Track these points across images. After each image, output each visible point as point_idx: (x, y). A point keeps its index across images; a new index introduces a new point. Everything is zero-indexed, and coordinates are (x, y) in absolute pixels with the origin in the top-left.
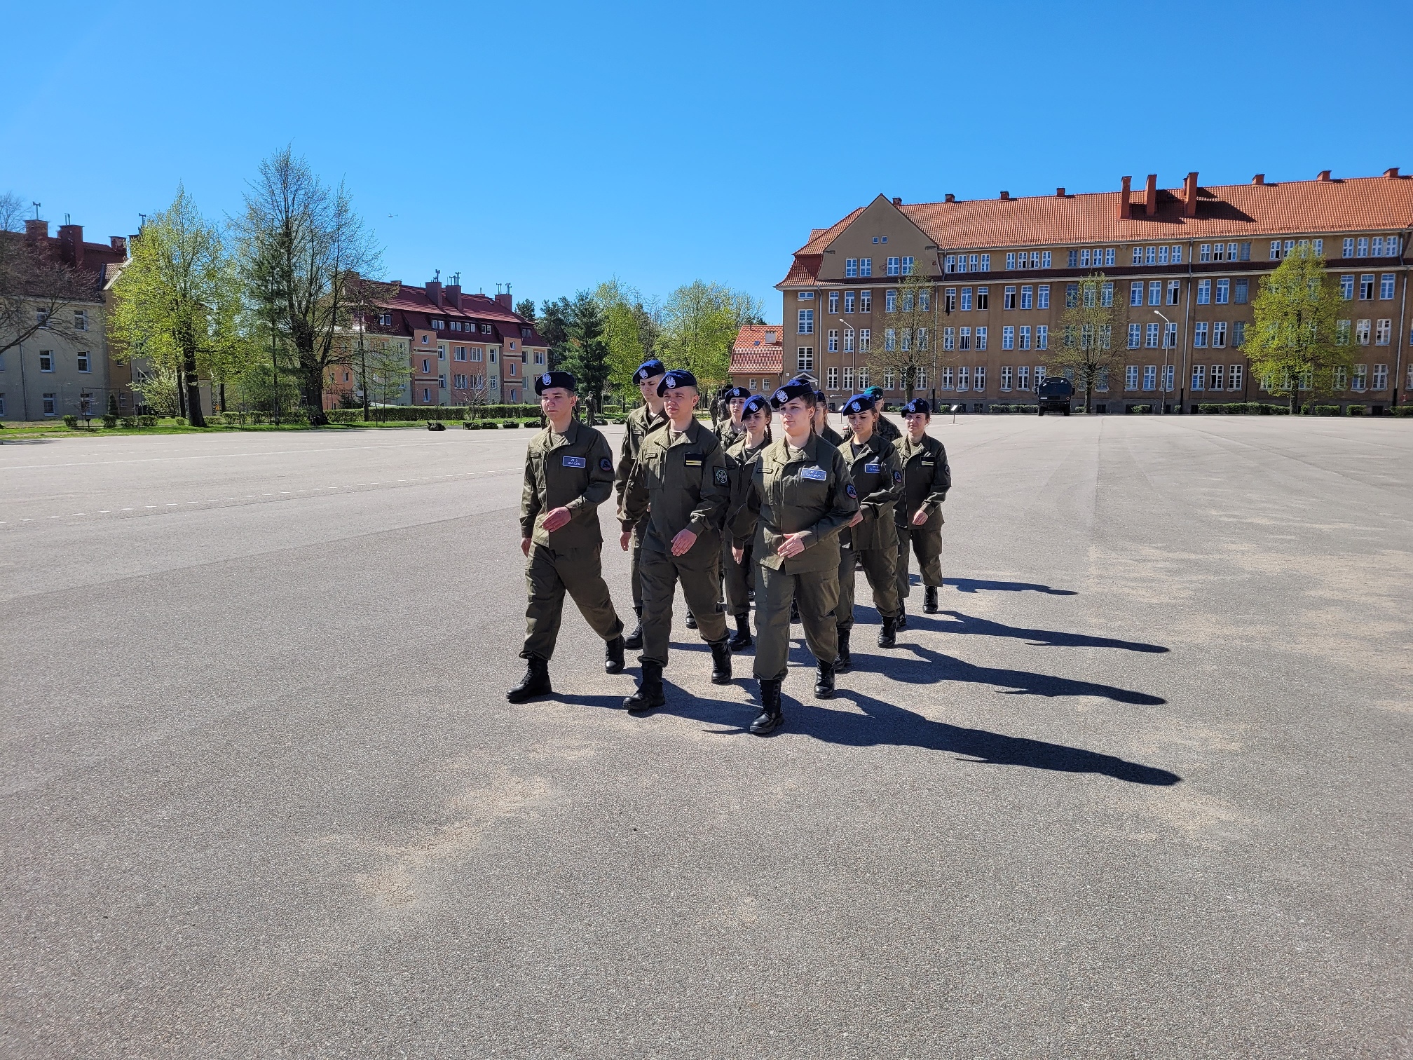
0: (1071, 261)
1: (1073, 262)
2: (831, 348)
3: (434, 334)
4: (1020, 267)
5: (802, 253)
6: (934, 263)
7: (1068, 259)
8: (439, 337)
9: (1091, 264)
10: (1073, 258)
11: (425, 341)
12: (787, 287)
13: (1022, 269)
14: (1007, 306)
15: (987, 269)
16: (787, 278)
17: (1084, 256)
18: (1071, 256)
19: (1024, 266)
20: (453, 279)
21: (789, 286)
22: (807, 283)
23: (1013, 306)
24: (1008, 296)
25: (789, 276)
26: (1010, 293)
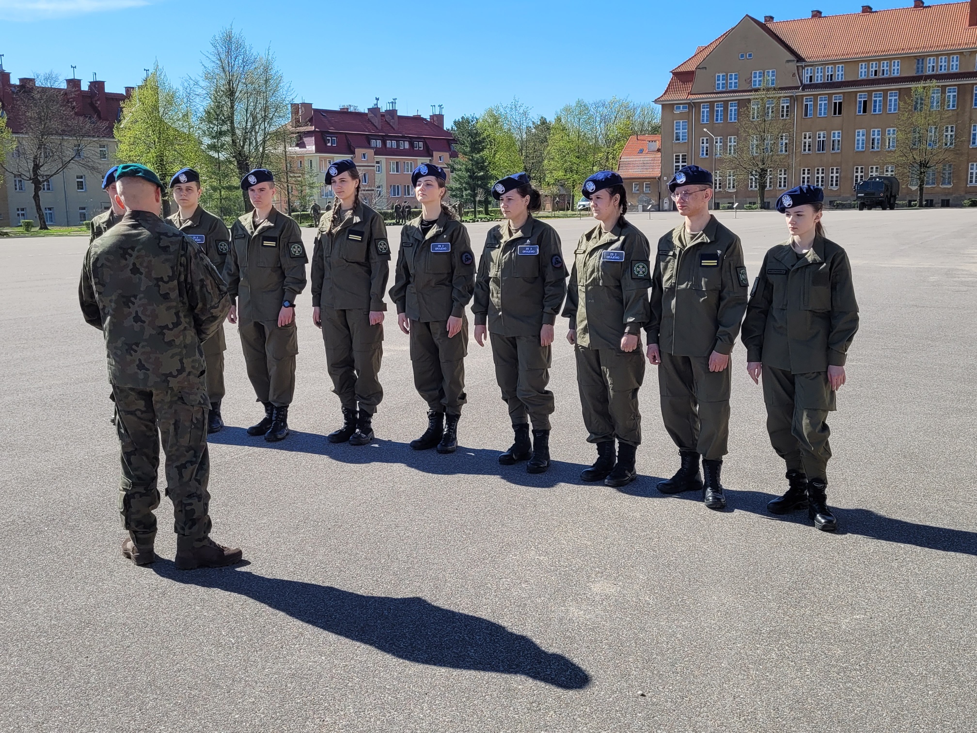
0: (918, 68)
1: (920, 70)
2: (703, 154)
3: (372, 151)
4: (872, 75)
5: (679, 70)
6: (794, 75)
7: (915, 67)
8: (375, 154)
9: (937, 70)
10: (920, 65)
11: (365, 158)
12: (664, 101)
13: (873, 77)
14: (859, 112)
15: (842, 78)
16: (665, 94)
17: (930, 63)
18: (918, 64)
19: (876, 75)
20: (391, 104)
21: (666, 101)
22: (682, 96)
23: (865, 111)
24: (860, 102)
25: (666, 91)
26: (863, 100)
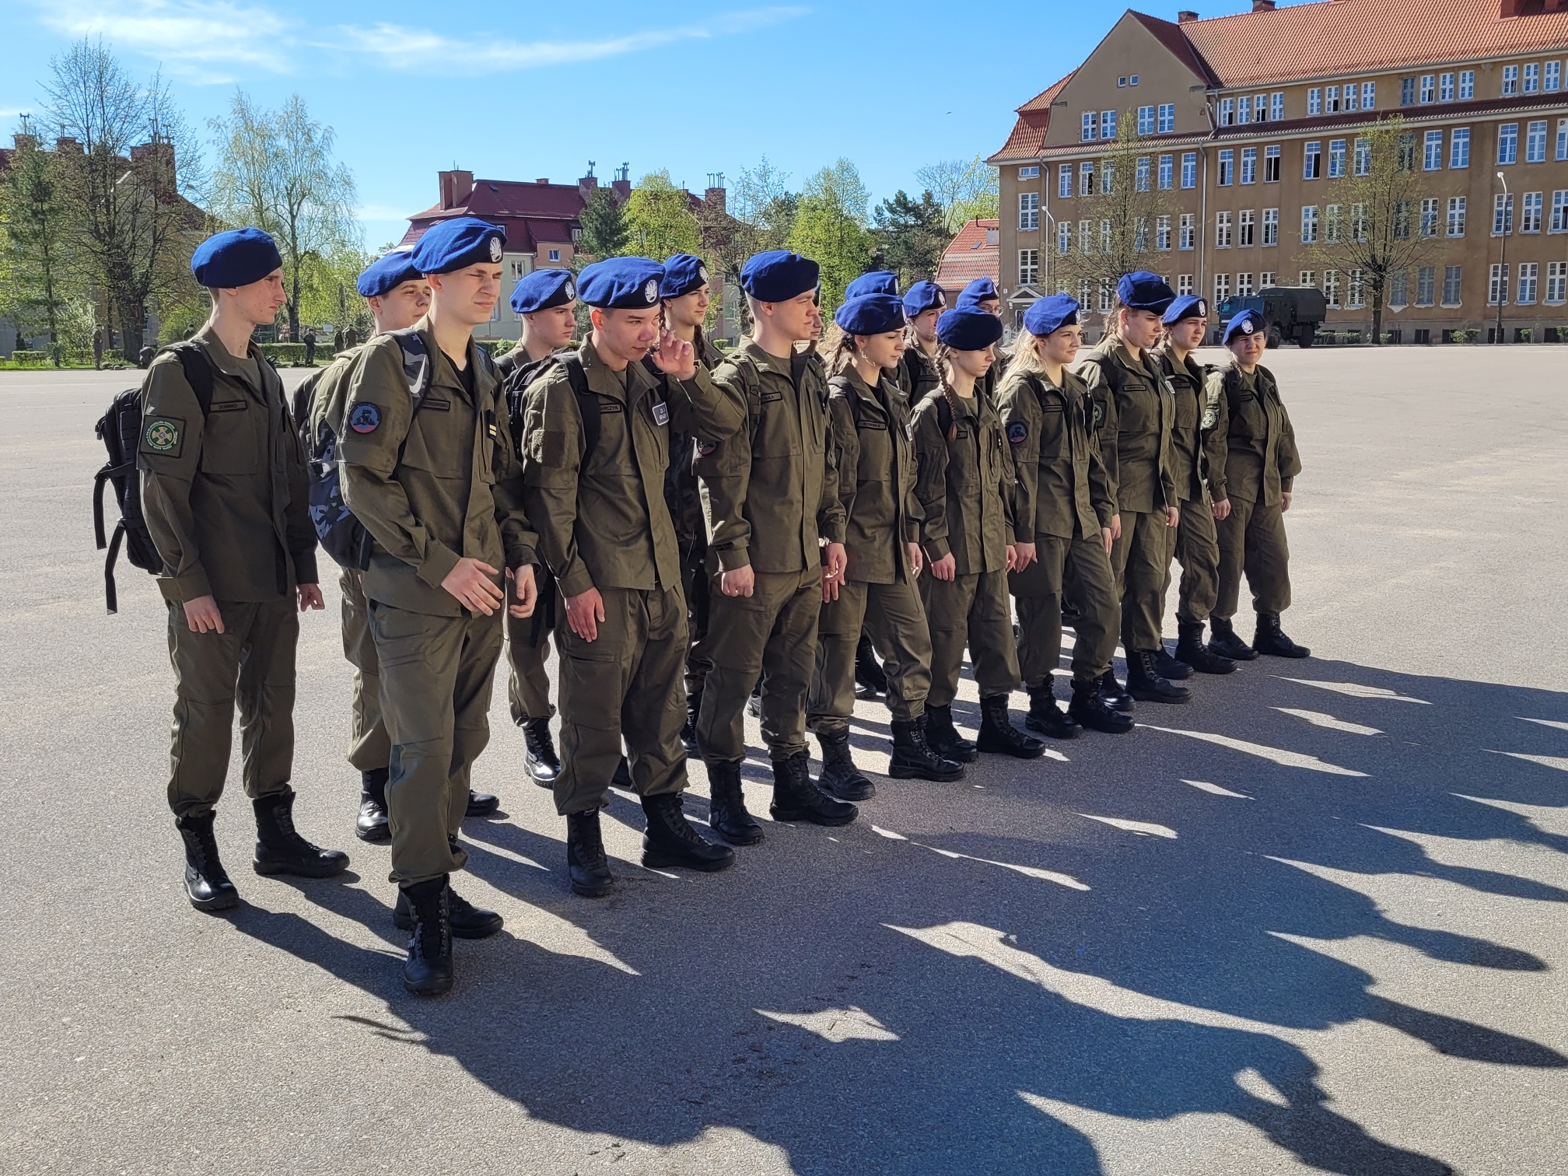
0: (1404, 95)
1: (1409, 98)
2: (1062, 250)
3: (570, 247)
4: (1329, 109)
5: (1028, 108)
6: (1202, 112)
7: (1400, 94)
8: (577, 252)
9: (1437, 99)
10: (1409, 90)
11: (556, 258)
12: (1004, 160)
13: (1331, 112)
14: (1308, 174)
15: (1280, 116)
16: (1004, 149)
17: (1425, 85)
18: (1405, 87)
19: (1335, 108)
21: (1007, 159)
22: (1028, 152)
23: (1316, 174)
24: (1309, 157)
25: (1007, 144)
26: (1313, 153)
